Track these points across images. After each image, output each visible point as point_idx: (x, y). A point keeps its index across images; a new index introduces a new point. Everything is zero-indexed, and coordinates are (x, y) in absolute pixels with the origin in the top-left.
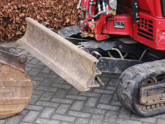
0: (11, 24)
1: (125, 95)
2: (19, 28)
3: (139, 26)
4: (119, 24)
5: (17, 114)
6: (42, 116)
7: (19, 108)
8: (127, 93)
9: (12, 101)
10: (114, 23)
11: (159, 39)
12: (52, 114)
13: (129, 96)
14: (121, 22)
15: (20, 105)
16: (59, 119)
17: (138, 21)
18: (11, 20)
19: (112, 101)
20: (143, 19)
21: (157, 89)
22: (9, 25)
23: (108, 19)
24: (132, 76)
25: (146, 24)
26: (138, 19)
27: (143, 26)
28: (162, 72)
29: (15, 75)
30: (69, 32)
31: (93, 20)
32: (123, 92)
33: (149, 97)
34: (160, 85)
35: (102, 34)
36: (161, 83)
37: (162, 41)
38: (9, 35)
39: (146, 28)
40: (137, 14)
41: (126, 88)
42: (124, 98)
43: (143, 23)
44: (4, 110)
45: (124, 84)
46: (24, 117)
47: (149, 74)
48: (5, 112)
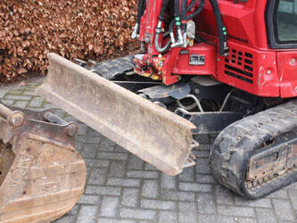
0: (10, 58)
1: (228, 170)
2: (22, 63)
3: (227, 60)
4: (196, 58)
5: (66, 215)
6: (103, 215)
7: (67, 206)
8: (230, 168)
9: (57, 196)
10: (189, 58)
11: (263, 80)
12: (118, 209)
13: (235, 173)
14: (199, 56)
15: (68, 201)
16: (130, 216)
17: (226, 54)
18: (10, 53)
19: (197, 176)
20: (234, 51)
21: (268, 156)
22: (7, 60)
23: (182, 53)
24: (235, 140)
25: (240, 59)
26: (226, 51)
27: (233, 61)
28: (279, 132)
29: (61, 156)
30: (110, 70)
31: (160, 56)
32: (224, 167)
33: (259, 169)
34: (271, 149)
35: (172, 74)
36: (272, 146)
37: (267, 83)
38: (8, 76)
39: (240, 64)
40: (225, 44)
41: (228, 161)
42: (224, 175)
43: (234, 56)
44: (47, 211)
45: (224, 154)
46: (76, 219)
47: (262, 137)
48: (48, 214)
